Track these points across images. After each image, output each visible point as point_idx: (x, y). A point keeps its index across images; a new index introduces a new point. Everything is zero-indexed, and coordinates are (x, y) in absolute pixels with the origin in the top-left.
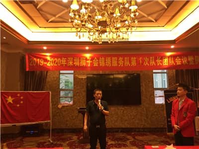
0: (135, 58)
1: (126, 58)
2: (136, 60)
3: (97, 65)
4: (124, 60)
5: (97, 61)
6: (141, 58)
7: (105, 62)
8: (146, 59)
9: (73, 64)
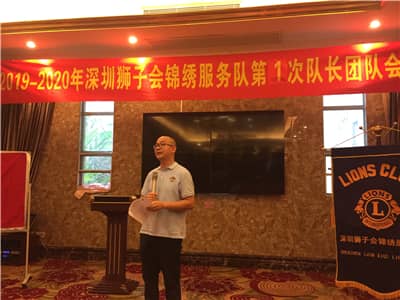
0: (263, 64)
1: (237, 64)
2: (266, 67)
3: (159, 86)
4: (231, 70)
5: (161, 74)
7: (181, 76)
8: (296, 65)
9: (98, 83)
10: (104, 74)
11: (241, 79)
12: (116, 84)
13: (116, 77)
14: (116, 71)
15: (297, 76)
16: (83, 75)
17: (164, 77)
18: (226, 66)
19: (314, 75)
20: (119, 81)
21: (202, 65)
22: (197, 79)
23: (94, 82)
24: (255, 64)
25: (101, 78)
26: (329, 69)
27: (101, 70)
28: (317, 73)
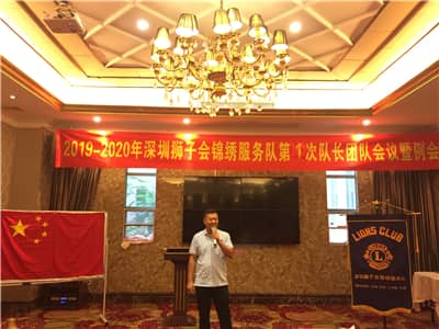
0: (287, 145)
1: (268, 144)
2: (291, 148)
3: (206, 158)
4: (263, 148)
5: (207, 148)
6: (300, 145)
7: (224, 151)
8: (312, 148)
9: (155, 153)
10: (160, 146)
11: (271, 155)
12: (171, 155)
13: (171, 149)
14: (171, 144)
15: (312, 155)
16: (143, 146)
17: (211, 151)
18: (260, 145)
19: (325, 155)
20: (173, 152)
21: (241, 143)
22: (237, 154)
23: (151, 152)
24: (282, 145)
25: (157, 149)
26: (335, 151)
27: (158, 143)
28: (327, 154)
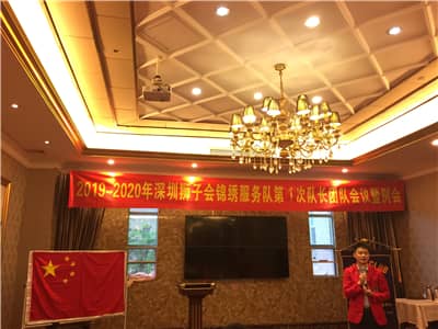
0: (281, 188)
1: (265, 187)
2: (284, 191)
3: (211, 199)
4: (261, 191)
5: (212, 190)
6: (291, 189)
7: (227, 193)
8: (301, 191)
9: (165, 194)
10: (169, 188)
12: (179, 196)
13: (179, 191)
14: (179, 186)
15: (302, 197)
16: (153, 187)
17: (215, 193)
18: (258, 188)
20: (181, 194)
21: (242, 186)
22: (238, 196)
23: (161, 194)
25: (167, 190)
26: (320, 194)
28: (313, 197)
